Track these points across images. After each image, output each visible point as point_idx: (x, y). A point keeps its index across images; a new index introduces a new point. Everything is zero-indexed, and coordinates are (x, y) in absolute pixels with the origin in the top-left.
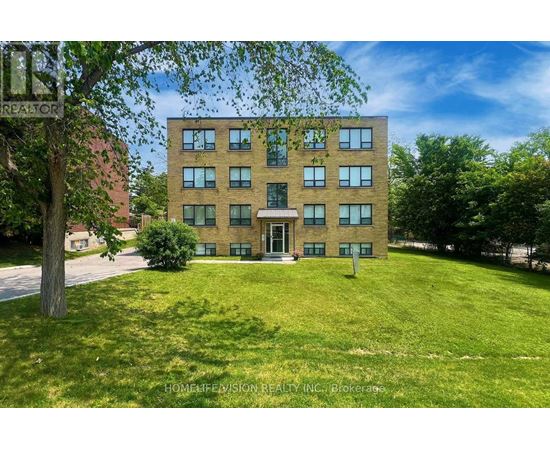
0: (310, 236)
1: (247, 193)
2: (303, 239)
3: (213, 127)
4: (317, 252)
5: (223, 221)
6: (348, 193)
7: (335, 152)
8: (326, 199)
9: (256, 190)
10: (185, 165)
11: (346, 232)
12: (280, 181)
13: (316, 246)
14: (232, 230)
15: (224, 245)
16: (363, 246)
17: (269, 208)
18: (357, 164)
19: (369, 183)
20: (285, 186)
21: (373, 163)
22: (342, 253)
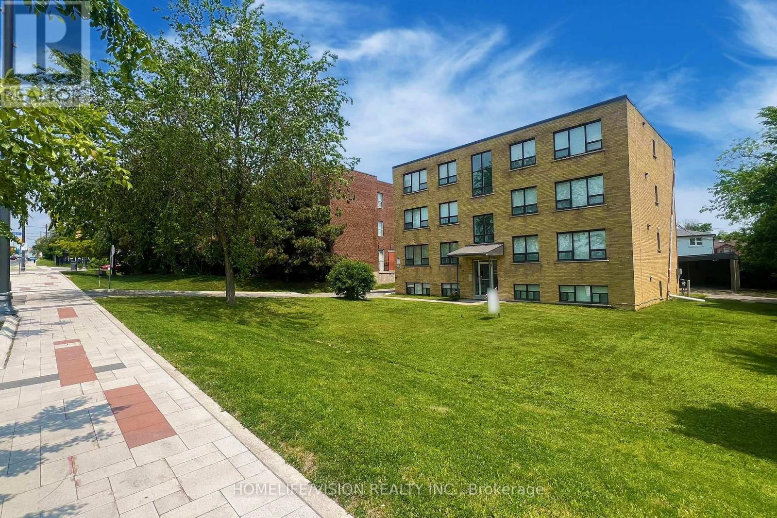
0: (521, 276)
1: (456, 229)
2: (511, 280)
3: (423, 167)
4: (531, 296)
5: (434, 259)
6: (568, 217)
7: (549, 165)
8: (539, 228)
9: (463, 225)
10: (406, 208)
11: (567, 271)
12: (485, 212)
13: (530, 289)
14: (442, 269)
15: (436, 284)
16: (595, 291)
17: (475, 243)
18: (579, 175)
19: (599, 200)
20: (490, 216)
21: (604, 170)
22: (563, 299)
